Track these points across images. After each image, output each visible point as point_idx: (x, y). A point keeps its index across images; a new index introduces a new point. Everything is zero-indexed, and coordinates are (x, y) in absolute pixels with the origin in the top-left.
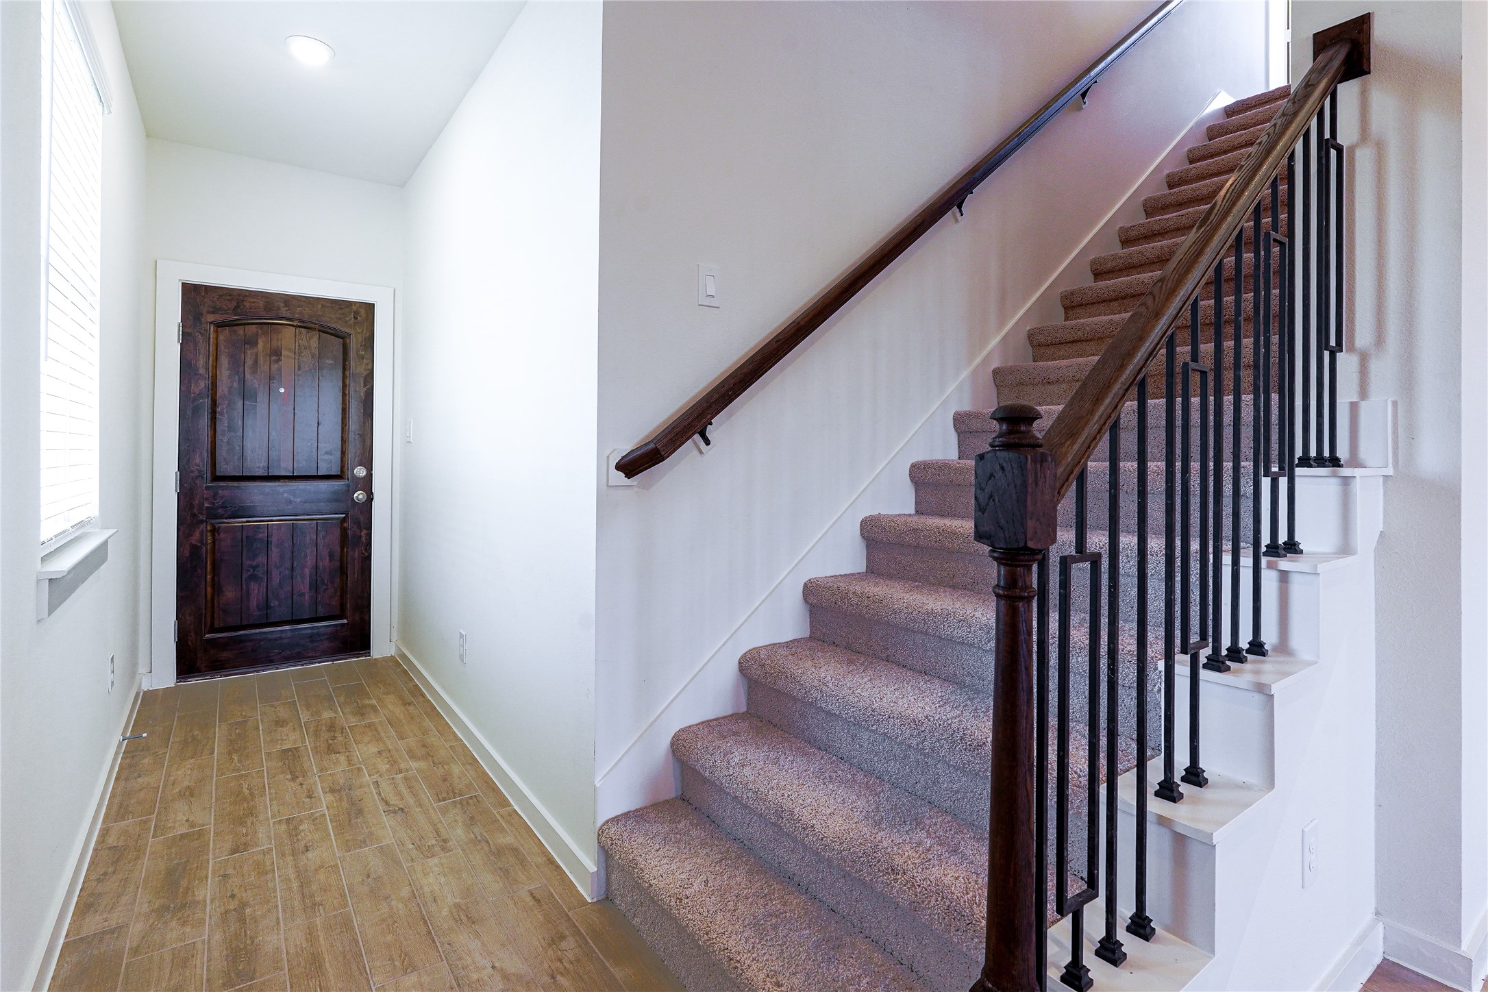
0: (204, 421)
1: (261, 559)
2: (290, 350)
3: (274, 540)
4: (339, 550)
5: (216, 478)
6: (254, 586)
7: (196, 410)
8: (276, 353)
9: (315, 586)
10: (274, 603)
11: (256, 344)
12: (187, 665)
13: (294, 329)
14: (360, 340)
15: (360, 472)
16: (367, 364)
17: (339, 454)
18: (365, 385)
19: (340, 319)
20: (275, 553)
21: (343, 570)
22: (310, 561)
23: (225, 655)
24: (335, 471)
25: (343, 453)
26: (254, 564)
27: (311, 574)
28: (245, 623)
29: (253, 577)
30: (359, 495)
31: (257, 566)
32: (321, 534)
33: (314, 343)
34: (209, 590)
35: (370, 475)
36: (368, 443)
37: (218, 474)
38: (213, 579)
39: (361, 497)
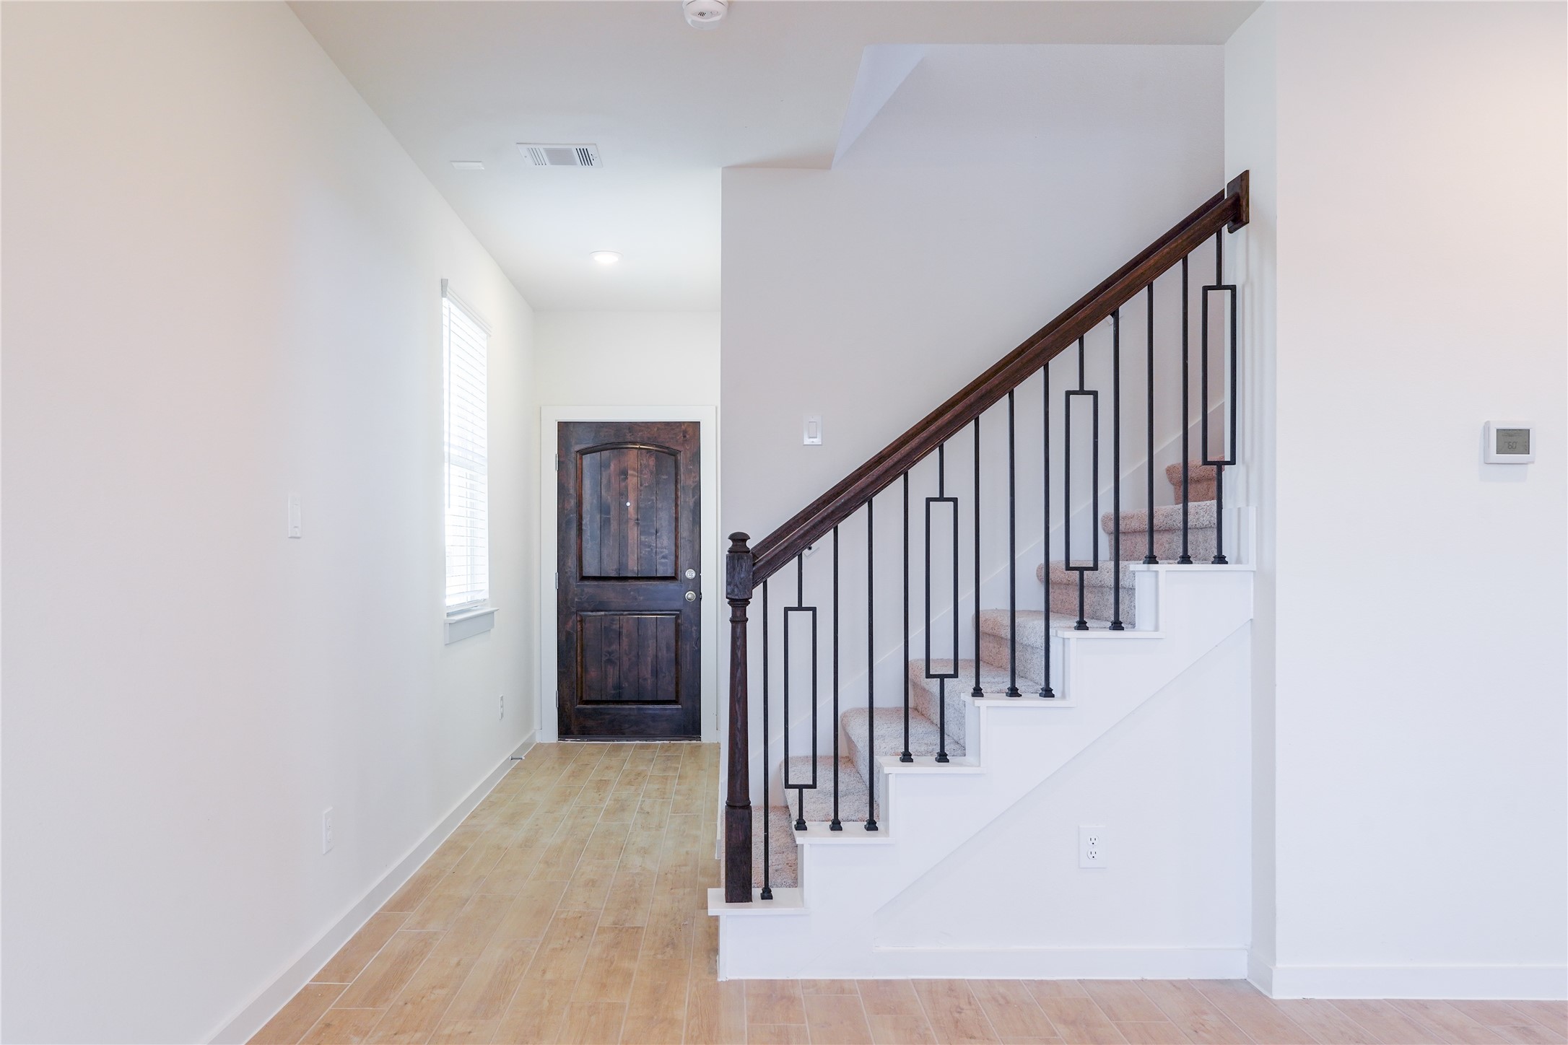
0: (573, 533)
1: (615, 647)
2: (634, 469)
3: (624, 631)
4: (674, 644)
5: (584, 578)
6: (610, 670)
7: (568, 522)
8: (624, 473)
9: (656, 673)
10: (625, 685)
11: (609, 466)
12: (567, 728)
13: (636, 451)
14: (688, 455)
15: (690, 574)
16: (695, 477)
17: (673, 558)
18: (693, 496)
19: (672, 438)
20: (625, 641)
21: (677, 662)
22: (651, 651)
23: (590, 723)
24: (670, 573)
25: (677, 557)
26: (610, 650)
27: (652, 662)
28: (604, 699)
29: (610, 661)
30: (690, 595)
31: (612, 652)
32: (659, 629)
33: (652, 462)
34: (579, 669)
35: (698, 577)
36: (697, 546)
37: (584, 575)
38: (582, 659)
39: (690, 596)
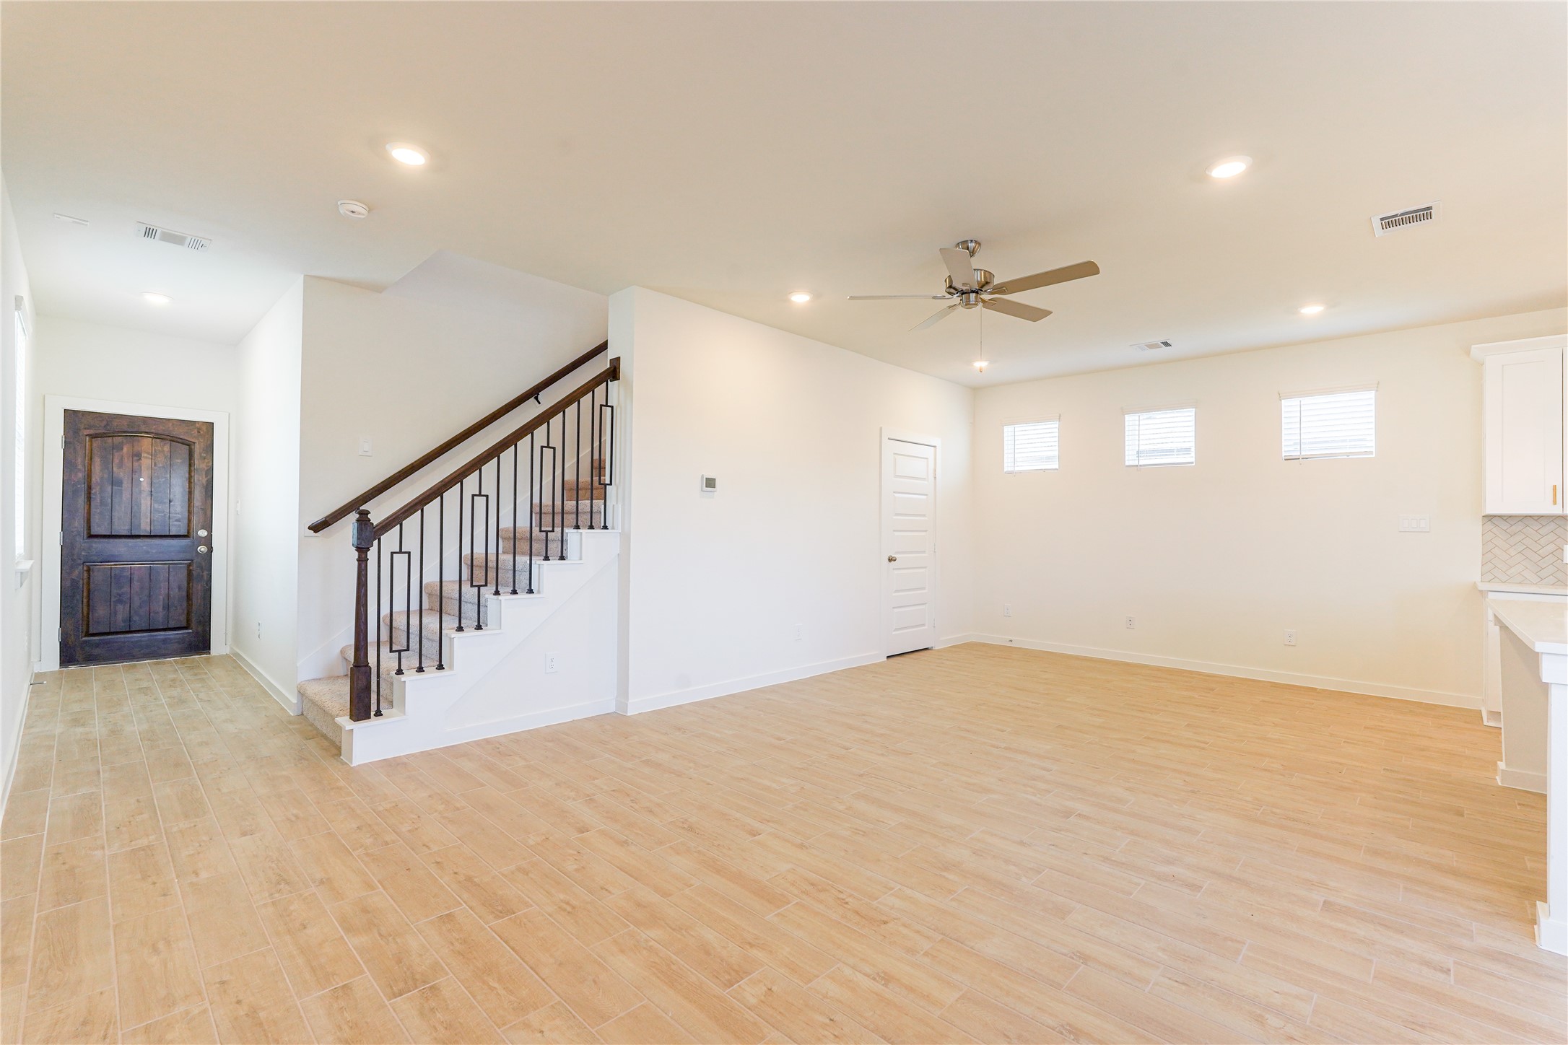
0: (81, 500)
1: (126, 589)
2: (148, 453)
3: (135, 577)
4: (186, 585)
5: (91, 536)
6: (120, 607)
7: (75, 492)
8: (137, 456)
9: (167, 607)
10: (135, 618)
11: (122, 449)
12: (68, 657)
13: (151, 439)
14: (202, 446)
15: (203, 533)
16: (208, 462)
17: (186, 521)
18: (206, 477)
19: (187, 433)
20: (136, 584)
21: (189, 598)
22: (164, 591)
23: (96, 651)
24: (183, 532)
25: (189, 520)
26: (120, 592)
27: (164, 599)
28: (112, 630)
29: (120, 601)
30: (202, 549)
31: (123, 594)
32: (172, 574)
33: (167, 448)
34: (85, 609)
35: (209, 537)
36: (209, 513)
37: (92, 533)
38: (88, 602)
39: (202, 550)
